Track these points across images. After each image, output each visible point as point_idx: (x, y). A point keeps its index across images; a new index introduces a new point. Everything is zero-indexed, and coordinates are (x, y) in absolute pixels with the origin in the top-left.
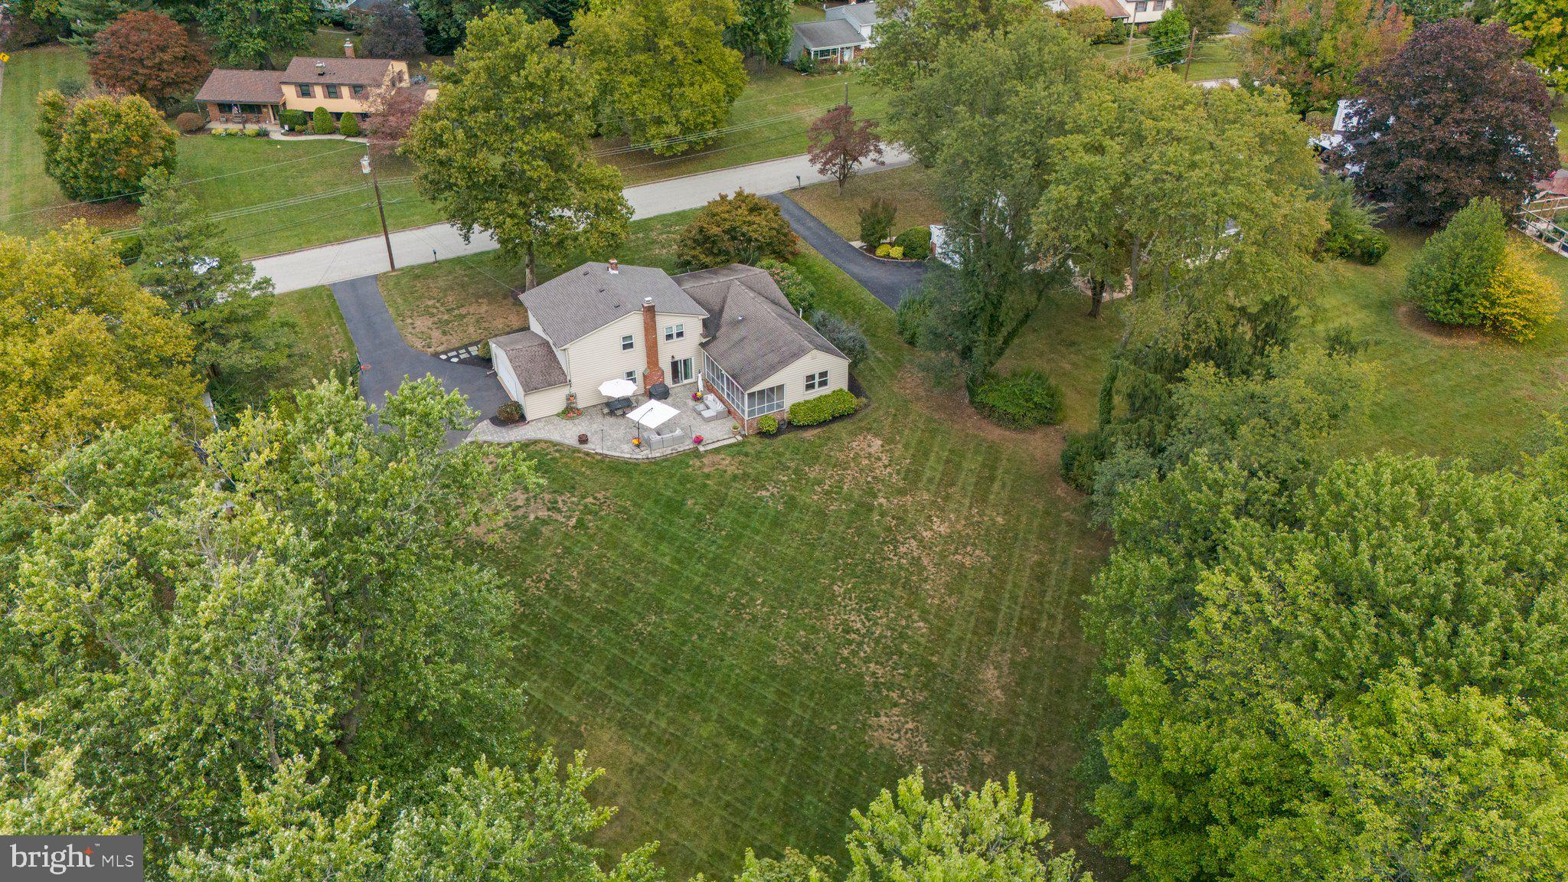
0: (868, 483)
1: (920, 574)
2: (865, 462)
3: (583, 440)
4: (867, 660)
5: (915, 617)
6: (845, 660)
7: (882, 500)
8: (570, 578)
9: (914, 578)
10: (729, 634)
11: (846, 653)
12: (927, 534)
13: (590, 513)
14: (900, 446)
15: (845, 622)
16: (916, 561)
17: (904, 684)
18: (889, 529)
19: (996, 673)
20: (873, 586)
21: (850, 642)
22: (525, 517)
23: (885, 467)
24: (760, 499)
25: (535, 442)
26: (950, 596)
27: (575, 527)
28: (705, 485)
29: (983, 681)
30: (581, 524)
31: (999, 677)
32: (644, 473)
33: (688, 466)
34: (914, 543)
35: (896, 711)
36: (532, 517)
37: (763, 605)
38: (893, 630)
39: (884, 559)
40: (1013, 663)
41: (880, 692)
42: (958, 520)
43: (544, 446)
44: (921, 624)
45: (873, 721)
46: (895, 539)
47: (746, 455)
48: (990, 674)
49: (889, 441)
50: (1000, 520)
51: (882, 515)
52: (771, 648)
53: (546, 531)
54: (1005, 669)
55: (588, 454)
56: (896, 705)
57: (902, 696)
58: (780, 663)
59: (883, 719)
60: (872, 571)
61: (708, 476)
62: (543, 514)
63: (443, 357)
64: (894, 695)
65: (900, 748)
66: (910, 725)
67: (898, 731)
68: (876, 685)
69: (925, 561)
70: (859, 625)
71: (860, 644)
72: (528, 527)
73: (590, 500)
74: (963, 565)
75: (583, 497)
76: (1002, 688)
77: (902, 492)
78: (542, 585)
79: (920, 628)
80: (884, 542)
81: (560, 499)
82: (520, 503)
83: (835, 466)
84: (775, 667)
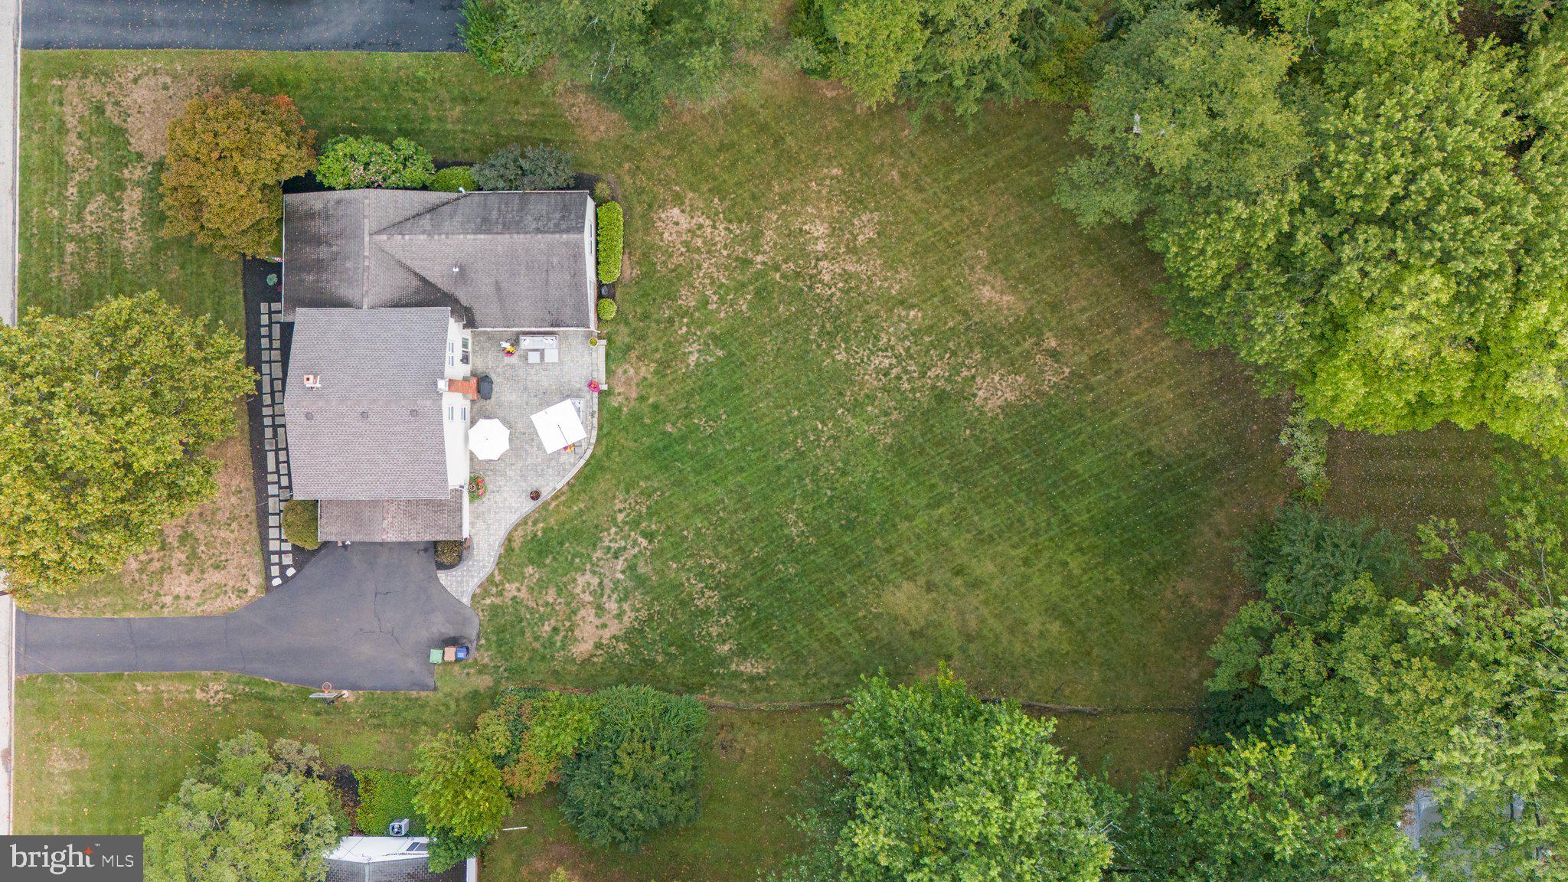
0: (729, 256)
1: (862, 281)
2: (699, 242)
3: (535, 495)
4: (923, 375)
5: (903, 313)
6: (913, 390)
7: (759, 258)
8: (712, 566)
9: (864, 288)
10: (840, 464)
11: (906, 386)
12: (820, 246)
13: (639, 523)
14: (690, 195)
15: (877, 370)
16: (846, 276)
17: (960, 360)
18: (798, 275)
19: (988, 287)
20: (854, 327)
21: (898, 378)
22: (617, 582)
23: (714, 227)
24: (697, 365)
25: (509, 539)
26: (897, 272)
27: (650, 542)
28: (655, 407)
29: (990, 302)
30: (650, 536)
31: (993, 288)
32: (607, 454)
33: (619, 410)
34: (823, 264)
35: (979, 380)
36: (620, 576)
37: (824, 424)
38: (906, 337)
39: (828, 300)
40: (987, 268)
41: (956, 382)
42: (819, 209)
43: (520, 532)
44: (912, 313)
45: (978, 401)
46: (811, 277)
47: (629, 348)
48: (986, 292)
49: (678, 200)
50: (835, 171)
51: (777, 268)
52: (873, 440)
53: (643, 569)
54: (989, 278)
55: (555, 497)
56: (973, 377)
57: (969, 368)
58: (889, 440)
59: (981, 393)
60: (837, 318)
61: (642, 398)
62: (620, 564)
63: (277, 582)
64: (965, 373)
65: (1010, 397)
66: (997, 378)
67: (997, 390)
68: (948, 380)
69: (850, 268)
70: (887, 362)
71: (906, 372)
72: (630, 584)
73: (620, 517)
74: (871, 240)
75: (614, 519)
76: (1002, 293)
77: (757, 236)
78: (708, 593)
79: (916, 317)
80: (810, 287)
81: (607, 543)
82: (595, 581)
83: (690, 274)
84: (891, 447)
